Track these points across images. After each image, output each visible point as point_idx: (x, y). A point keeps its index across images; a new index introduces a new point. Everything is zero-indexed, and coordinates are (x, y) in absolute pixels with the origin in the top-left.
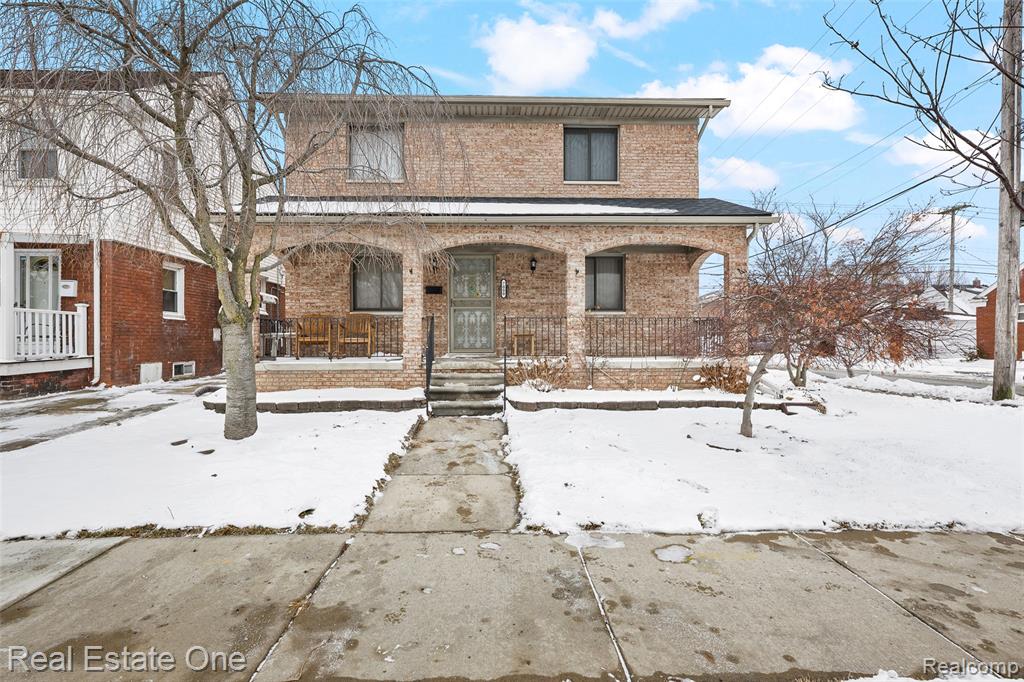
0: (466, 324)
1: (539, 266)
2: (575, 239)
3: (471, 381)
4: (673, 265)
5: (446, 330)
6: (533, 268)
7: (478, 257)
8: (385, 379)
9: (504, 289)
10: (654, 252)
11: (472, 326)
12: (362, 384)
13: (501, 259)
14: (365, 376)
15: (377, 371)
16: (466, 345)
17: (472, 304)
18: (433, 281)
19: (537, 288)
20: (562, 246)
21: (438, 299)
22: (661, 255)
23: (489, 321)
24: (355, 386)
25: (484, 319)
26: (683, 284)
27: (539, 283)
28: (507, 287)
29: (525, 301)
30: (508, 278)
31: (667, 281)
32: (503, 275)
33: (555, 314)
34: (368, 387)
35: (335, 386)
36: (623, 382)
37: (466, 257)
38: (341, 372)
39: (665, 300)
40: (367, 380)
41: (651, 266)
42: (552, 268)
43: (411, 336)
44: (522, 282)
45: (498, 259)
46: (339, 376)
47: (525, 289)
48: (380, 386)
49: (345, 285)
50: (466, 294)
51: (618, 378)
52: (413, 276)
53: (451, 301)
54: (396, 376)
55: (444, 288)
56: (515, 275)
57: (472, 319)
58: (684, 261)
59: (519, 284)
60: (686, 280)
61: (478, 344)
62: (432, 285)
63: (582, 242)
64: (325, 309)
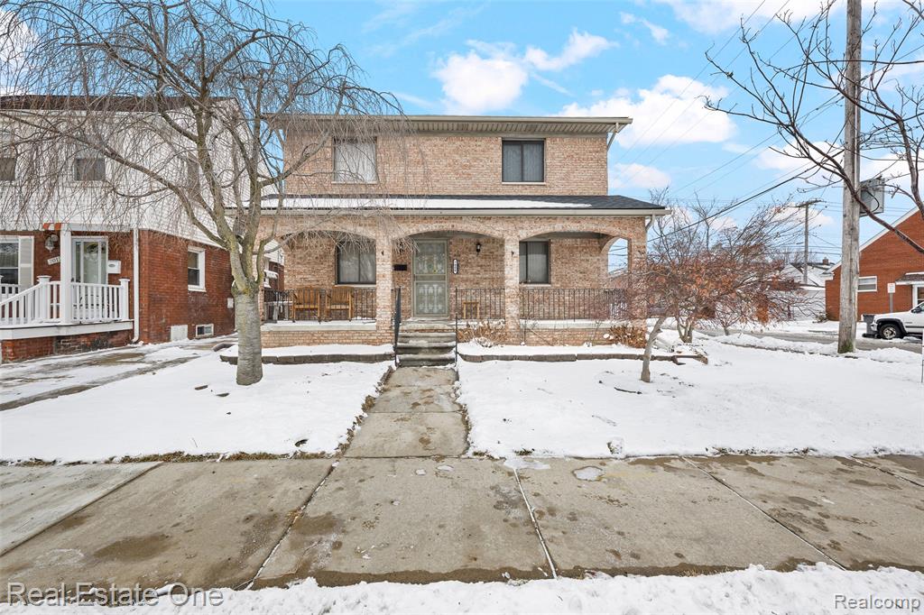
0: (426, 294)
1: (483, 248)
2: (511, 227)
3: (430, 339)
4: (588, 247)
5: (410, 299)
6: (478, 251)
7: (435, 242)
8: (363, 338)
9: (455, 267)
10: (573, 237)
11: (430, 296)
12: (344, 341)
13: (453, 243)
14: (347, 335)
15: (356, 332)
16: (426, 311)
17: (431, 278)
18: (400, 261)
19: (481, 266)
20: (501, 233)
21: (403, 274)
22: (579, 240)
23: (444, 291)
24: (339, 343)
25: (440, 290)
26: (596, 263)
27: (482, 262)
28: (458, 265)
29: (472, 276)
30: (459, 258)
31: (583, 260)
32: (455, 255)
33: (495, 286)
35: (324, 343)
36: (548, 339)
37: (426, 242)
38: (328, 332)
40: (348, 338)
41: (571, 249)
42: (493, 250)
43: (382, 304)
44: (470, 261)
45: (451, 243)
46: (326, 335)
47: (472, 267)
48: (359, 343)
49: (331, 264)
50: (426, 271)
51: (545, 336)
52: (384, 257)
53: (414, 276)
54: (371, 335)
55: (408, 266)
56: (464, 256)
57: (431, 290)
58: (596, 244)
59: (467, 262)
60: (598, 260)
61: (436, 310)
62: (399, 263)
63: (516, 230)
64: (315, 283)
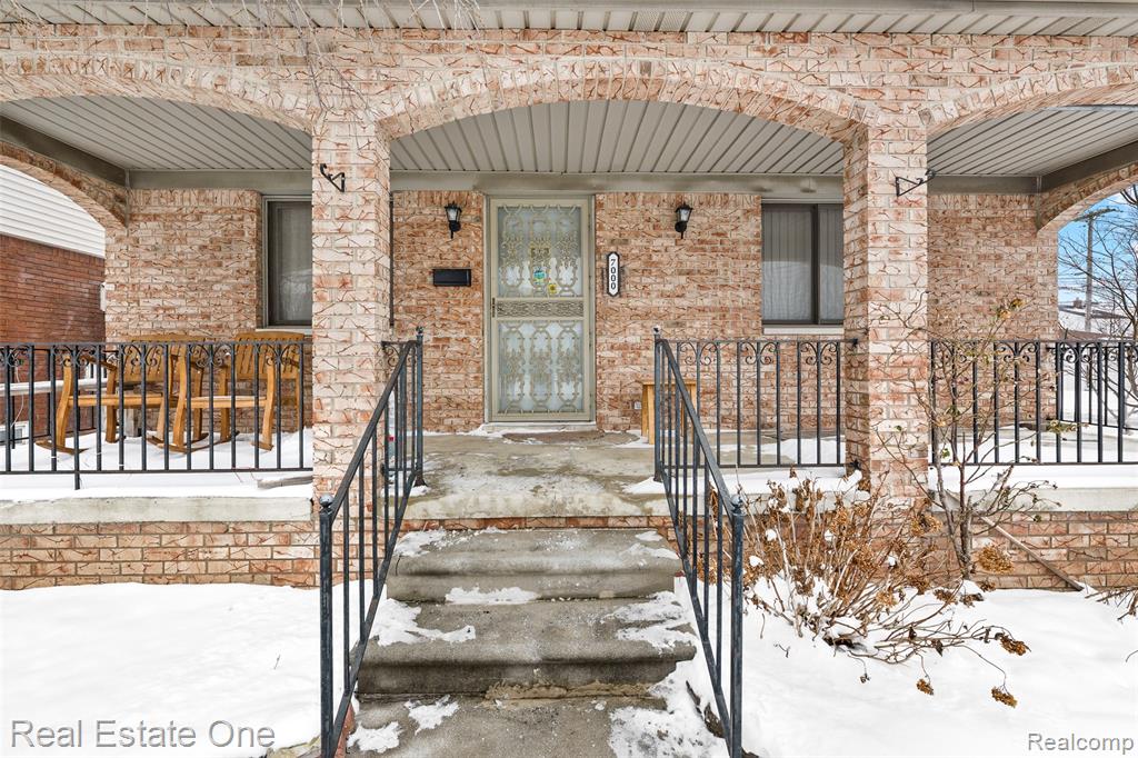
0: (527, 355)
1: (695, 222)
2: (894, 75)
3: (548, 583)
4: (999, 220)
5: (480, 370)
6: (681, 227)
7: (553, 203)
8: (253, 553)
9: (613, 275)
11: (540, 359)
12: (171, 568)
13: (609, 206)
14: (184, 542)
15: (225, 528)
16: (527, 404)
17: (542, 308)
18: (451, 256)
19: (689, 273)
20: (850, 101)
21: (460, 297)
23: (579, 348)
24: (146, 578)
25: (568, 344)
26: (1020, 265)
27: (693, 261)
28: (621, 270)
29: (661, 303)
30: (621, 249)
31: (985, 257)
32: (612, 242)
33: (729, 332)
34: (190, 579)
35: (79, 578)
36: (1051, 555)
37: (526, 203)
38: (98, 529)
39: (979, 302)
40: (188, 554)
42: (724, 227)
43: (340, 404)
44: (655, 258)
45: (599, 205)
46: (89, 541)
47: (662, 275)
48: (232, 578)
49: (245, 264)
50: (527, 286)
51: (1036, 541)
52: (348, 198)
53: (493, 304)
54: (288, 544)
55: (476, 273)
56: (638, 243)
57: (541, 345)
58: (1025, 211)
59: (650, 263)
60: (1029, 256)
61: (554, 403)
62: (449, 265)
63: (916, 85)
64: (194, 323)
